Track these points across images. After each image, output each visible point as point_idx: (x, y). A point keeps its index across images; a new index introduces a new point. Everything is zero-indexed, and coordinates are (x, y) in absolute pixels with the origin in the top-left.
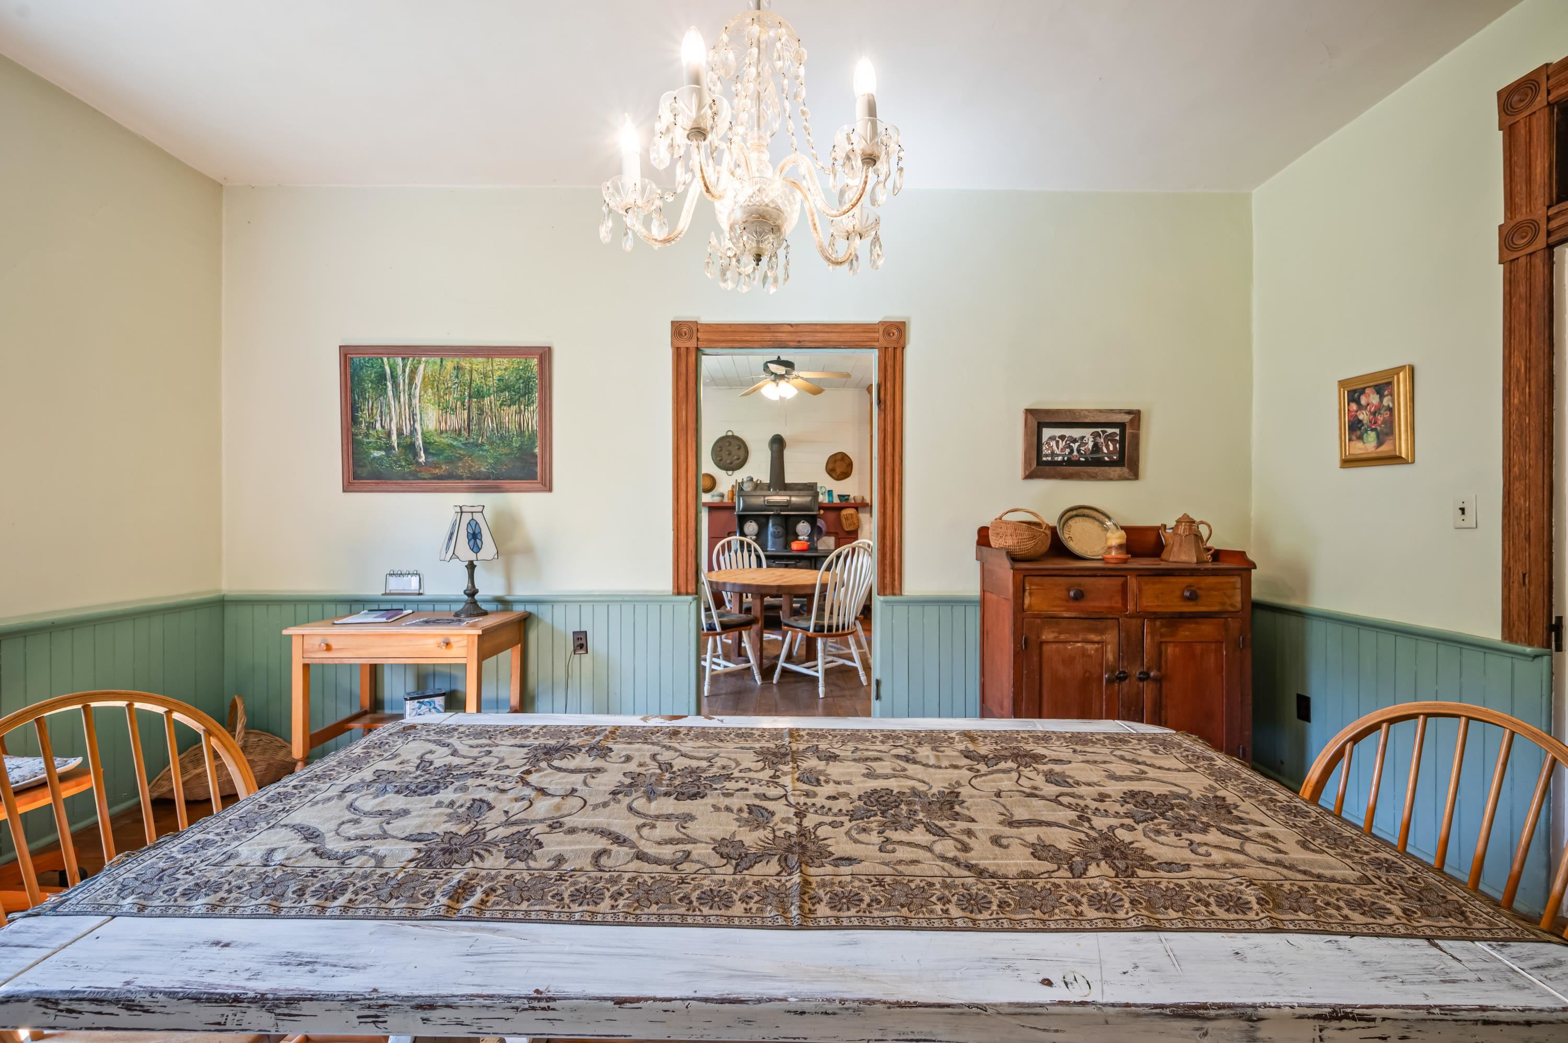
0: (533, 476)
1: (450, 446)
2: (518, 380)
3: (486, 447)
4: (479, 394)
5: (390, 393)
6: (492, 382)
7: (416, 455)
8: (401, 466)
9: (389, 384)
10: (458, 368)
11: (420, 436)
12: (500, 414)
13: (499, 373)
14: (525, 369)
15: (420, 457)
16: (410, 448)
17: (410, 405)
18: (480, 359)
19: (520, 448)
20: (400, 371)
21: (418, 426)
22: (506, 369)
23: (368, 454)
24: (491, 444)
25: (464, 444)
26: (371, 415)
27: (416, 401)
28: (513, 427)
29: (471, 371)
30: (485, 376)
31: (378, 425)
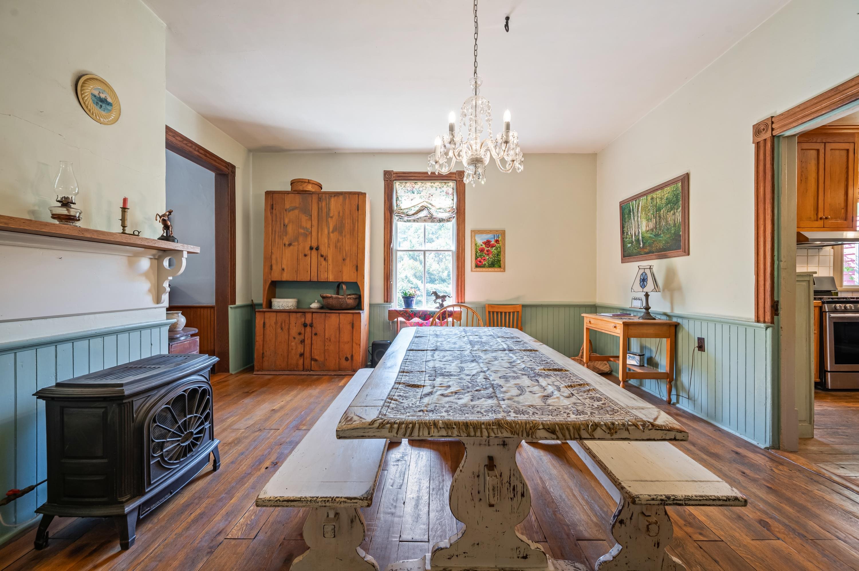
0: (679, 248)
1: (650, 237)
2: (673, 197)
3: (662, 235)
4: (659, 209)
5: (632, 218)
6: (664, 201)
7: (640, 244)
8: (636, 250)
9: (632, 214)
10: (652, 198)
11: (641, 235)
12: (667, 217)
13: (666, 196)
14: (677, 190)
15: (641, 245)
16: (638, 241)
17: (638, 221)
18: (659, 191)
19: (674, 233)
20: (635, 207)
21: (640, 230)
22: (669, 193)
23: (627, 246)
24: (664, 233)
25: (654, 236)
26: (627, 229)
27: (639, 219)
28: (671, 223)
29: (656, 199)
30: (661, 199)
31: (629, 233)
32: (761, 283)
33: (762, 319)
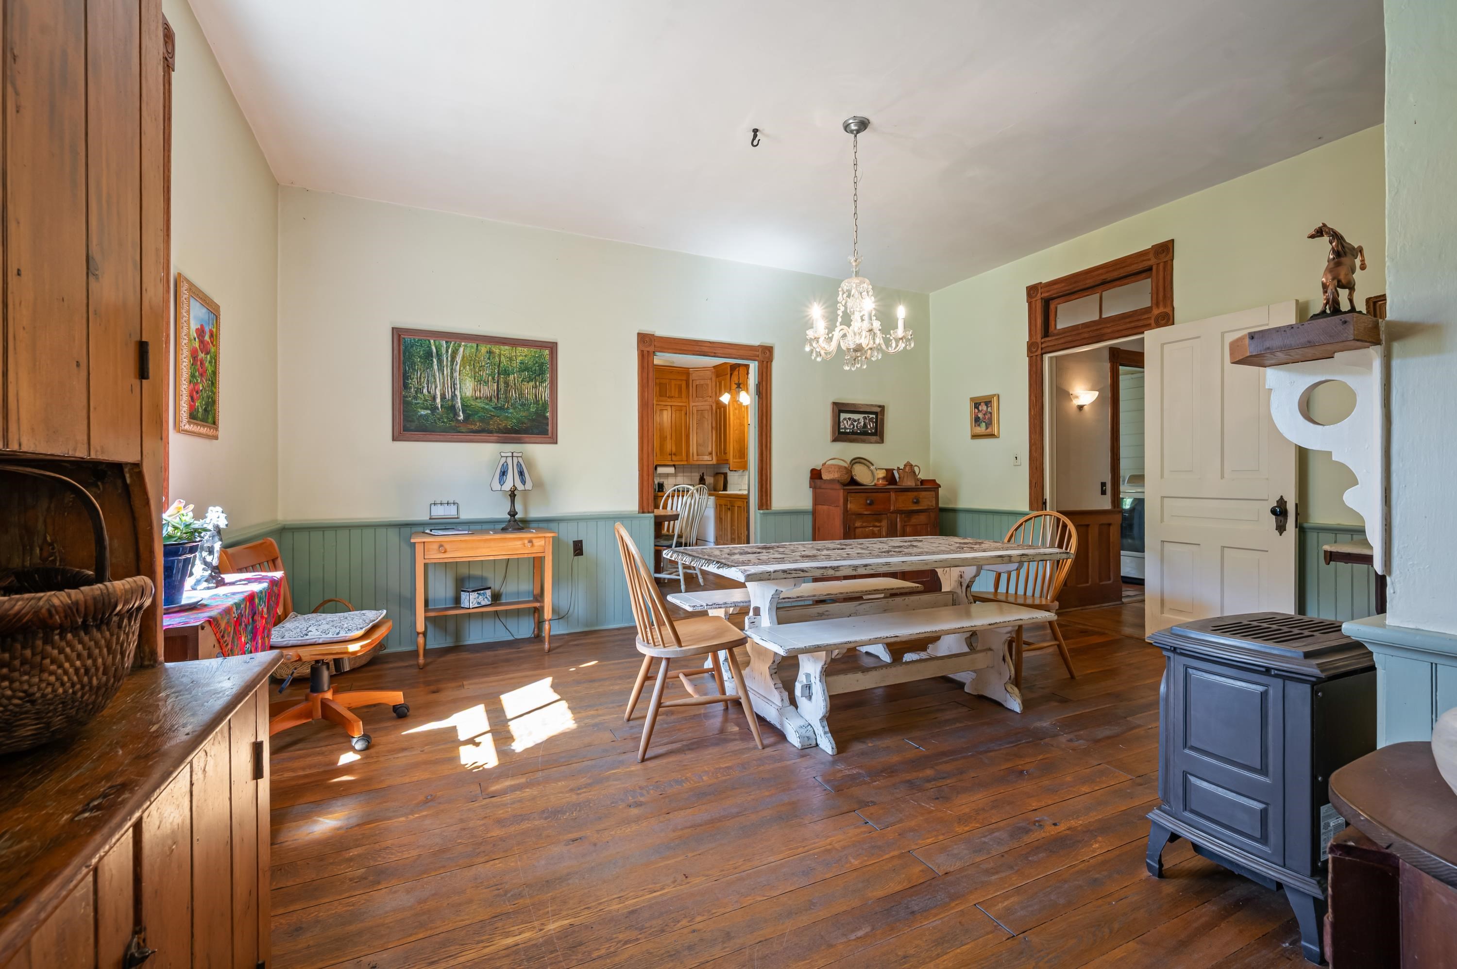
0: (544, 432)
1: (483, 408)
2: (534, 364)
3: (511, 411)
4: (506, 373)
5: (436, 367)
6: (516, 364)
7: (456, 414)
8: (443, 422)
9: (435, 360)
10: (490, 352)
11: (459, 400)
12: (521, 387)
13: (521, 358)
14: (540, 356)
15: (459, 416)
16: (453, 408)
17: (452, 377)
18: (507, 347)
19: (536, 413)
20: (444, 351)
21: (458, 393)
22: (525, 356)
23: (416, 412)
24: (514, 408)
25: (493, 408)
26: (419, 383)
27: (457, 375)
28: (531, 397)
29: (500, 355)
30: (511, 359)
31: (425, 391)
32: (645, 478)
33: (646, 510)
